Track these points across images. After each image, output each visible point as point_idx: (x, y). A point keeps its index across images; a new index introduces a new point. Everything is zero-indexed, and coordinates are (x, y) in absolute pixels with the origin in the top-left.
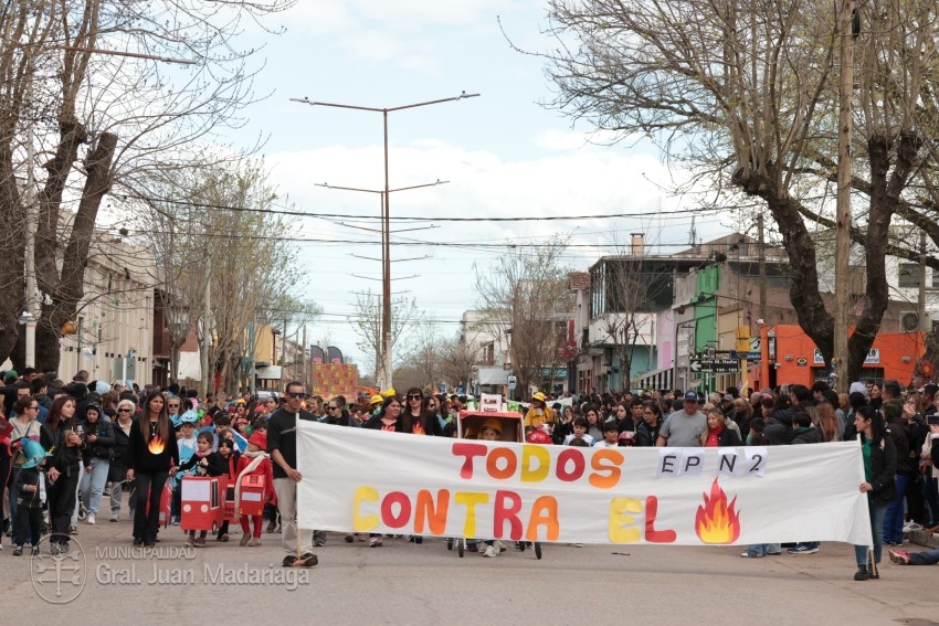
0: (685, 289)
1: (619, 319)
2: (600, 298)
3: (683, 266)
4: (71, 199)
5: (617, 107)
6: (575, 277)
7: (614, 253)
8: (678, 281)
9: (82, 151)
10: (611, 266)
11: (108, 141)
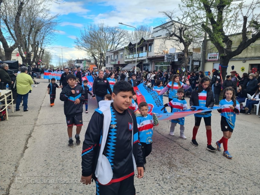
0: (83, 62)
1: (77, 64)
2: (76, 62)
3: (83, 61)
4: (41, 54)
5: (79, 49)
6: (74, 61)
7: (77, 59)
8: (82, 62)
9: (42, 50)
10: (77, 60)
11: (44, 50)
